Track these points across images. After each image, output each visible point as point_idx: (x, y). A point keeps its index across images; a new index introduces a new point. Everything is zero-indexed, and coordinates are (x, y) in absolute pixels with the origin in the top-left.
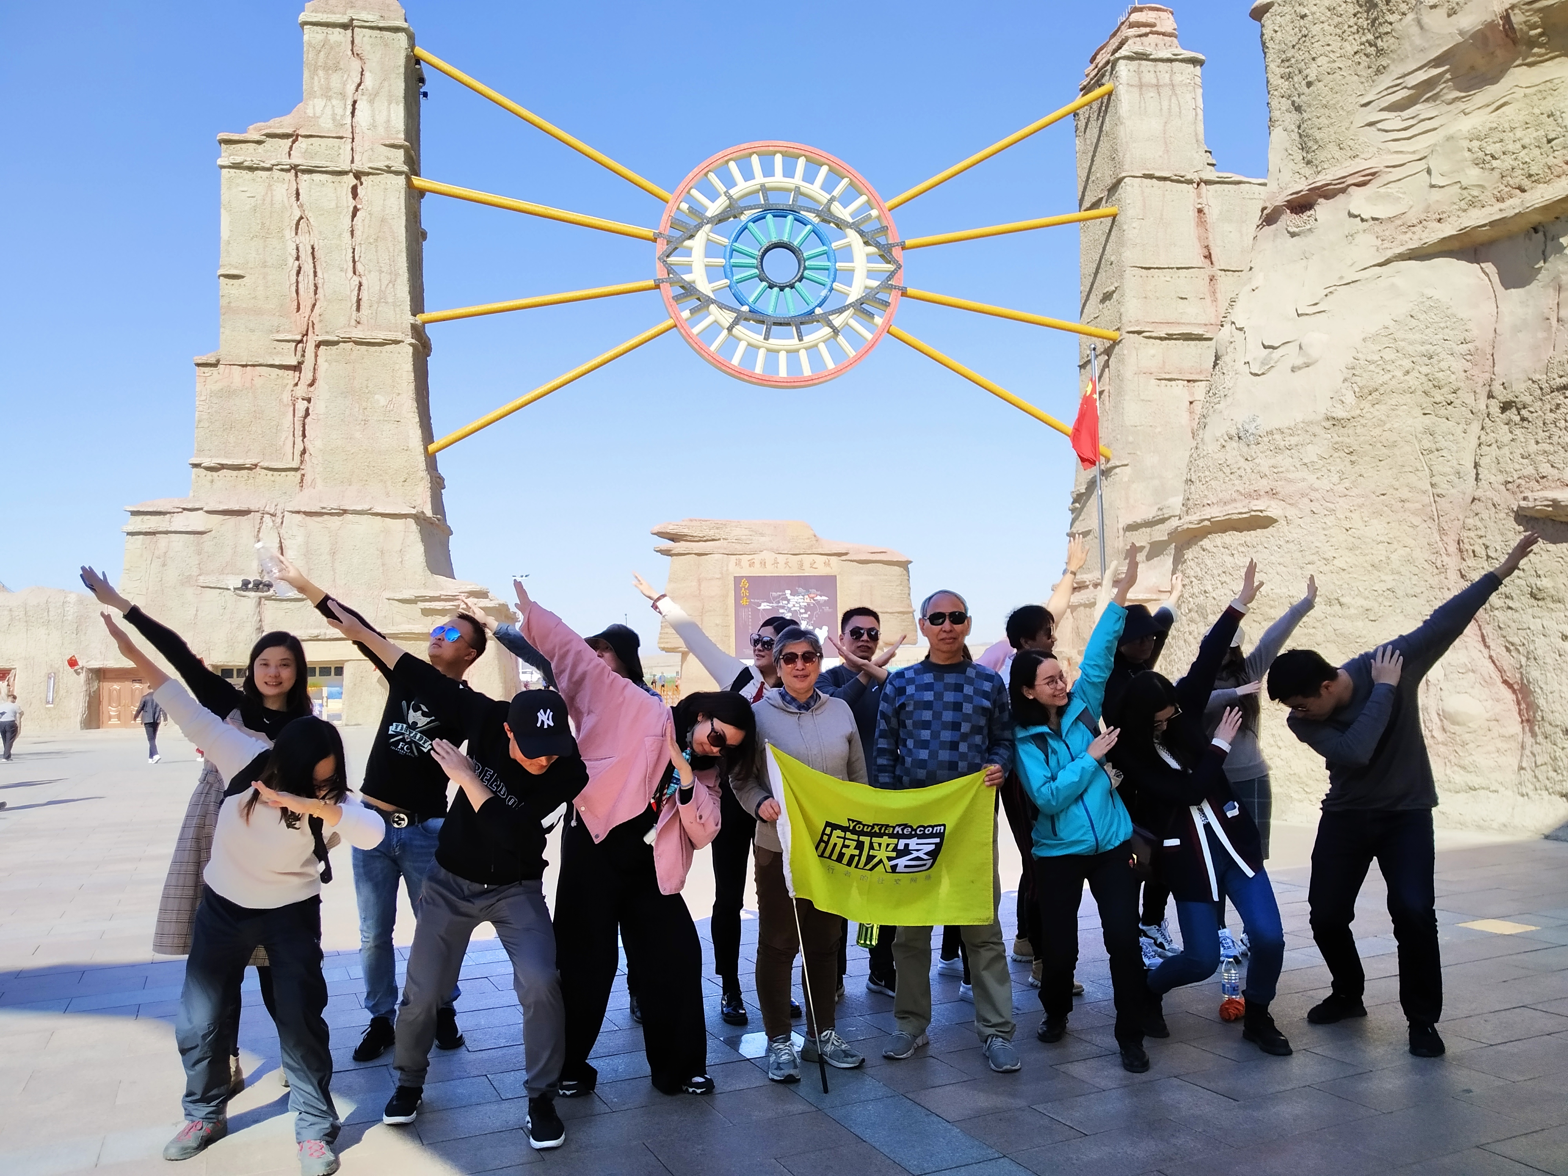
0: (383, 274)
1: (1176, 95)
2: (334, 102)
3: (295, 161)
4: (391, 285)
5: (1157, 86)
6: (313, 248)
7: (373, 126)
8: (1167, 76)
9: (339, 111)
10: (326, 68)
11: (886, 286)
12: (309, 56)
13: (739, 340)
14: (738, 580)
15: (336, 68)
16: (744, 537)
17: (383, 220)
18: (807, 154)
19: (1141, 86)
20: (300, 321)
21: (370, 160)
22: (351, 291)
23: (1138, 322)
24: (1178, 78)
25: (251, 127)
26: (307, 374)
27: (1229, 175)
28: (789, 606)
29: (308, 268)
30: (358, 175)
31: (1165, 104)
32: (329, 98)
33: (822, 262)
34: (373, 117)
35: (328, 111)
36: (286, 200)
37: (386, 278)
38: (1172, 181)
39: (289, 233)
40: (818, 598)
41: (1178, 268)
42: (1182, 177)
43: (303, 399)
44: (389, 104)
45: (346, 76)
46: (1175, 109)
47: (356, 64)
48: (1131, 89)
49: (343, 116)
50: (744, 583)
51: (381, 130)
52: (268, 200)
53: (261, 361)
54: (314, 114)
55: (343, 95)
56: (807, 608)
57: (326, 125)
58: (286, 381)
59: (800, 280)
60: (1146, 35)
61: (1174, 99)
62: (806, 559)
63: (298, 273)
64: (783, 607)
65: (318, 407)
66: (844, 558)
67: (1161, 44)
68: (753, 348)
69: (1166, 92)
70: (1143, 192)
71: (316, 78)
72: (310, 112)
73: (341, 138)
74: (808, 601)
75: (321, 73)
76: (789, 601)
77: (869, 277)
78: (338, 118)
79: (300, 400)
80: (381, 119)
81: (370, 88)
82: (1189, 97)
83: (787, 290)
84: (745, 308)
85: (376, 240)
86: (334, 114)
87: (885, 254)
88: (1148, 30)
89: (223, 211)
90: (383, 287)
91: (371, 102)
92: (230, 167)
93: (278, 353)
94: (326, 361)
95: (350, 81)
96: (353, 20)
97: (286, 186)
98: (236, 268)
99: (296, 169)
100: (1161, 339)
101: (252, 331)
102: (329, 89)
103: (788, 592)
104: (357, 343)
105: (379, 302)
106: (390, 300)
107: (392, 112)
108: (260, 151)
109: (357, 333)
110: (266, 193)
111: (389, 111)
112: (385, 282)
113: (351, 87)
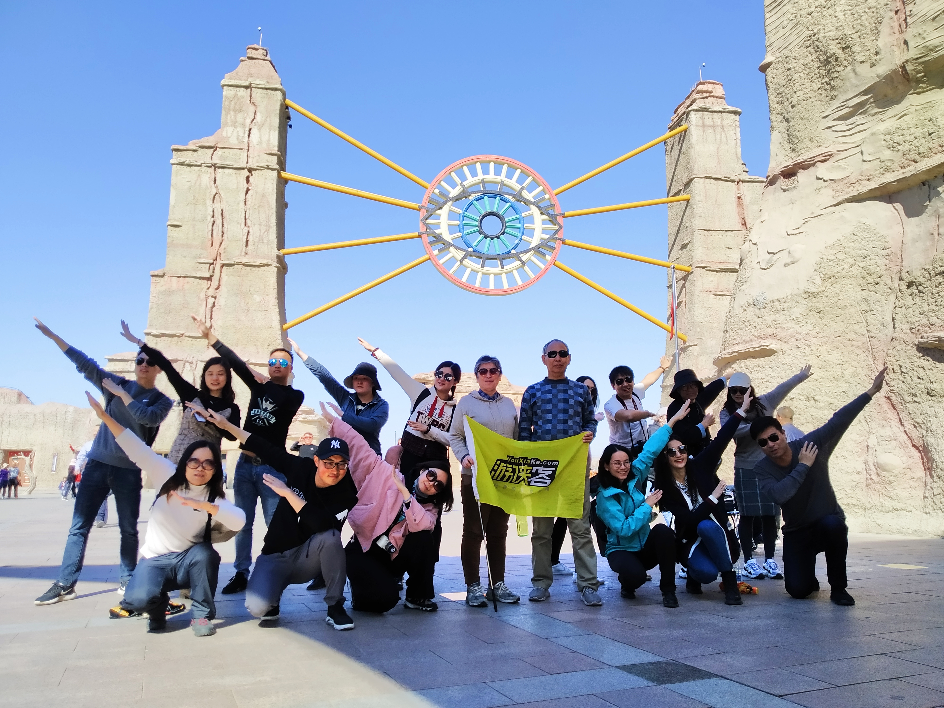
0: (262, 226)
1: (724, 131)
2: (239, 129)
3: (215, 161)
4: (266, 233)
5: (714, 126)
6: (222, 211)
7: (260, 143)
8: (719, 121)
9: (241, 134)
10: (235, 110)
11: (554, 237)
12: (225, 103)
13: (467, 267)
15: (241, 110)
17: (263, 196)
18: (509, 162)
19: (704, 126)
20: (213, 252)
21: (257, 162)
22: (243, 235)
23: (702, 261)
24: (725, 122)
25: (191, 142)
26: (215, 282)
27: (756, 177)
29: (219, 222)
30: (250, 170)
31: (718, 137)
32: (236, 127)
33: (516, 224)
34: (260, 138)
35: (235, 134)
36: (208, 183)
37: (263, 229)
38: (723, 180)
39: (209, 202)
41: (726, 231)
42: (729, 178)
43: (212, 297)
44: (270, 131)
45: (246, 115)
46: (724, 139)
47: (252, 108)
48: (698, 128)
49: (243, 137)
51: (264, 145)
52: (198, 183)
53: (189, 274)
54: (227, 135)
55: (244, 125)
57: (233, 142)
58: (203, 286)
59: (503, 234)
60: (707, 97)
61: (723, 134)
63: (213, 224)
65: (221, 302)
67: (716, 103)
68: (474, 272)
69: (718, 130)
70: (705, 187)
71: (229, 115)
72: (224, 134)
73: (242, 149)
75: (232, 113)
77: (543, 233)
78: (240, 138)
79: (210, 297)
81: (259, 122)
82: (732, 132)
83: (495, 239)
84: (471, 249)
85: (259, 207)
86: (238, 137)
87: (553, 220)
88: (708, 95)
89: (172, 189)
90: (262, 234)
91: (260, 129)
92: (177, 164)
93: (199, 270)
94: (227, 275)
95: (248, 118)
96: (251, 84)
97: (208, 176)
98: (178, 221)
99: (215, 166)
100: (716, 271)
101: (185, 257)
102: (236, 122)
104: (245, 265)
105: (259, 242)
106: (265, 241)
107: (271, 135)
108: (195, 155)
109: (245, 260)
110: (197, 179)
111: (269, 135)
112: (263, 231)
113: (248, 121)
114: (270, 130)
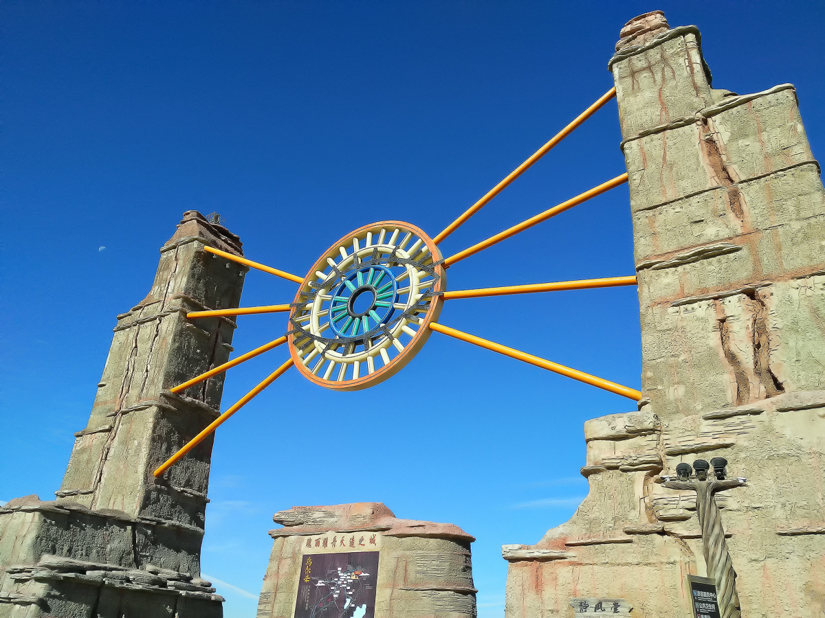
5: (649, 68)
8: (658, 56)
14: (305, 558)
19: (633, 74)
23: (646, 258)
24: (669, 52)
26: (113, 433)
28: (340, 583)
31: (658, 76)
38: (671, 128)
40: (363, 574)
42: (681, 121)
46: (669, 74)
48: (624, 80)
50: (309, 562)
51: (176, 291)
53: (99, 429)
56: (354, 585)
58: (104, 439)
60: (635, 37)
62: (358, 536)
64: (334, 584)
66: (386, 533)
67: (649, 37)
68: (337, 364)
69: (658, 67)
70: (642, 148)
74: (354, 578)
76: (339, 577)
77: (418, 293)
80: (177, 287)
88: (636, 33)
100: (675, 265)
103: (340, 569)
104: (136, 410)
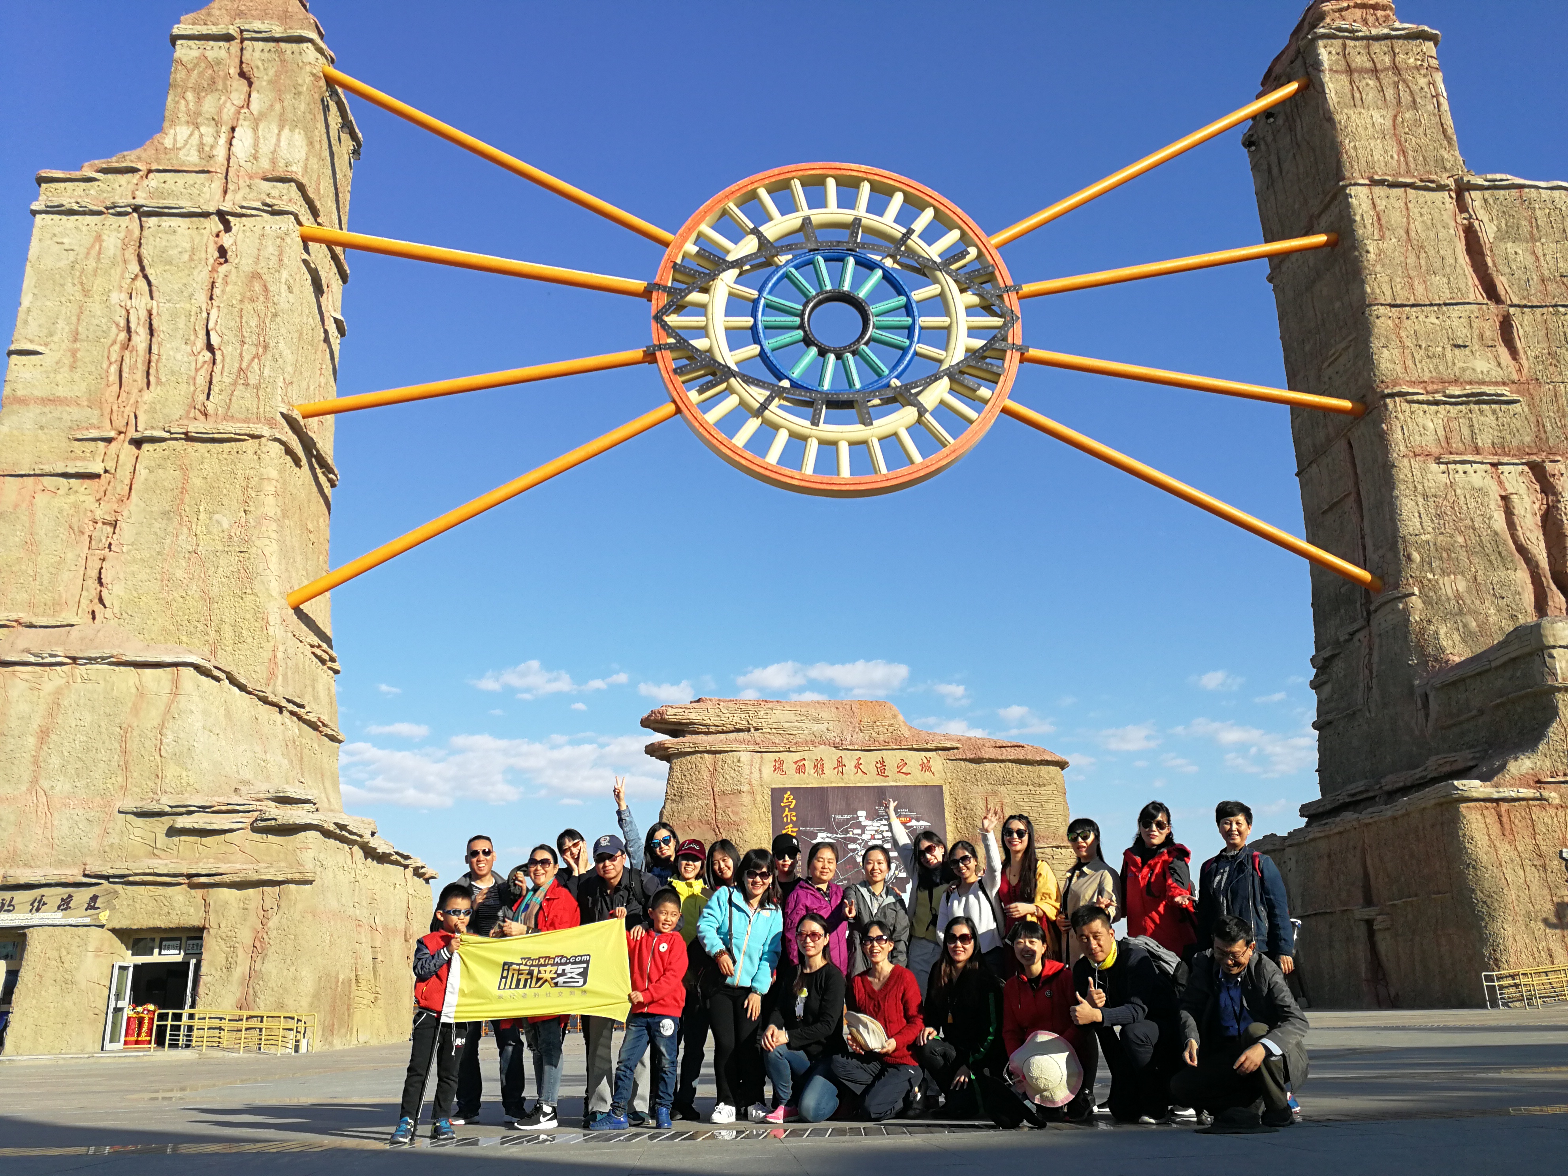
0: (246, 346)
1: (1404, 80)
2: (205, 128)
3: (139, 201)
4: (256, 360)
6: (150, 314)
7: (255, 157)
9: (208, 140)
10: (198, 90)
12: (178, 75)
13: (776, 427)
14: (777, 794)
15: (213, 90)
16: (786, 725)
17: (256, 276)
18: (870, 177)
21: (245, 199)
22: (197, 370)
23: (1400, 382)
24: (1403, 60)
25: (86, 164)
26: (117, 488)
29: (140, 342)
30: (225, 217)
32: (197, 125)
33: (900, 318)
34: (256, 145)
35: (195, 140)
36: (119, 253)
37: (249, 351)
39: (118, 296)
40: (915, 822)
41: (1445, 305)
42: (1432, 182)
43: (103, 524)
45: (223, 98)
46: (1406, 98)
47: (240, 84)
48: (1338, 76)
49: (215, 146)
50: (789, 799)
51: (265, 162)
52: (94, 253)
54: (175, 144)
55: (216, 122)
57: (191, 157)
59: (866, 341)
61: (1401, 87)
62: (892, 758)
63: (125, 348)
64: (854, 840)
65: (128, 535)
66: (951, 755)
68: (798, 439)
70: (1375, 204)
71: (183, 102)
72: (168, 142)
73: (208, 172)
75: (190, 96)
76: (863, 829)
78: (207, 149)
79: (100, 525)
80: (265, 149)
82: (1423, 82)
83: (848, 355)
84: (786, 383)
85: (241, 301)
86: (201, 146)
87: (991, 302)
88: (1349, 3)
89: (28, 269)
90: (244, 366)
91: (255, 129)
92: (46, 212)
93: (77, 458)
94: (146, 468)
95: (228, 104)
96: (242, 31)
98: (31, 341)
99: (140, 211)
101: (42, 428)
102: (198, 114)
103: (862, 814)
104: (193, 440)
105: (235, 384)
106: (253, 381)
108: (92, 192)
109: (194, 428)
110: (93, 246)
111: (279, 140)
112: (247, 357)
113: (229, 111)
114: (281, 128)
